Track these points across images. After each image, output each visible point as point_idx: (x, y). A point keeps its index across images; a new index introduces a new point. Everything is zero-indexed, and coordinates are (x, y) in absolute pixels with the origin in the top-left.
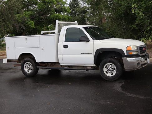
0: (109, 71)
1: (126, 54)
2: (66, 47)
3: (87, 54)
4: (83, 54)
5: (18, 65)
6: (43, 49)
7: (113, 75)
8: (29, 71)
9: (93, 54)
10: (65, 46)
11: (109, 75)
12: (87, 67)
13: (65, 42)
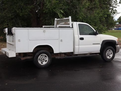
1: (117, 43)
2: (82, 39)
4: (94, 44)
6: (61, 41)
8: (43, 63)
9: (100, 44)
13: (80, 35)
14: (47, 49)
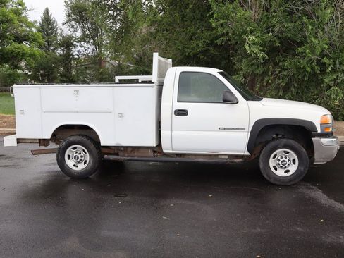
0: (283, 164)
1: (319, 131)
2: (181, 113)
3: (233, 129)
4: (225, 129)
5: (43, 151)
6: (121, 115)
7: (290, 174)
8: (79, 165)
9: (247, 130)
10: (179, 110)
11: (280, 173)
12: (220, 157)
13: (178, 101)
14: (81, 134)
